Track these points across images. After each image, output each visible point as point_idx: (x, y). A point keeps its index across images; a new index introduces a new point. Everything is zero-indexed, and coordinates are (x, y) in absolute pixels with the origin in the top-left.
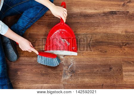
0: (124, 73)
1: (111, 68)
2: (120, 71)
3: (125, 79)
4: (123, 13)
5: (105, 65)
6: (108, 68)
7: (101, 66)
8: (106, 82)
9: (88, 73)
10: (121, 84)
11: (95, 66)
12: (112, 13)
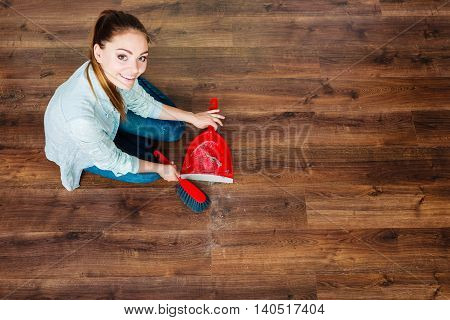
0: (308, 212)
1: (287, 204)
2: (303, 207)
3: (309, 221)
4: (305, 114)
5: (278, 199)
6: (283, 204)
7: (271, 200)
8: (280, 227)
9: (250, 212)
10: (303, 228)
11: (262, 201)
12: (288, 115)
